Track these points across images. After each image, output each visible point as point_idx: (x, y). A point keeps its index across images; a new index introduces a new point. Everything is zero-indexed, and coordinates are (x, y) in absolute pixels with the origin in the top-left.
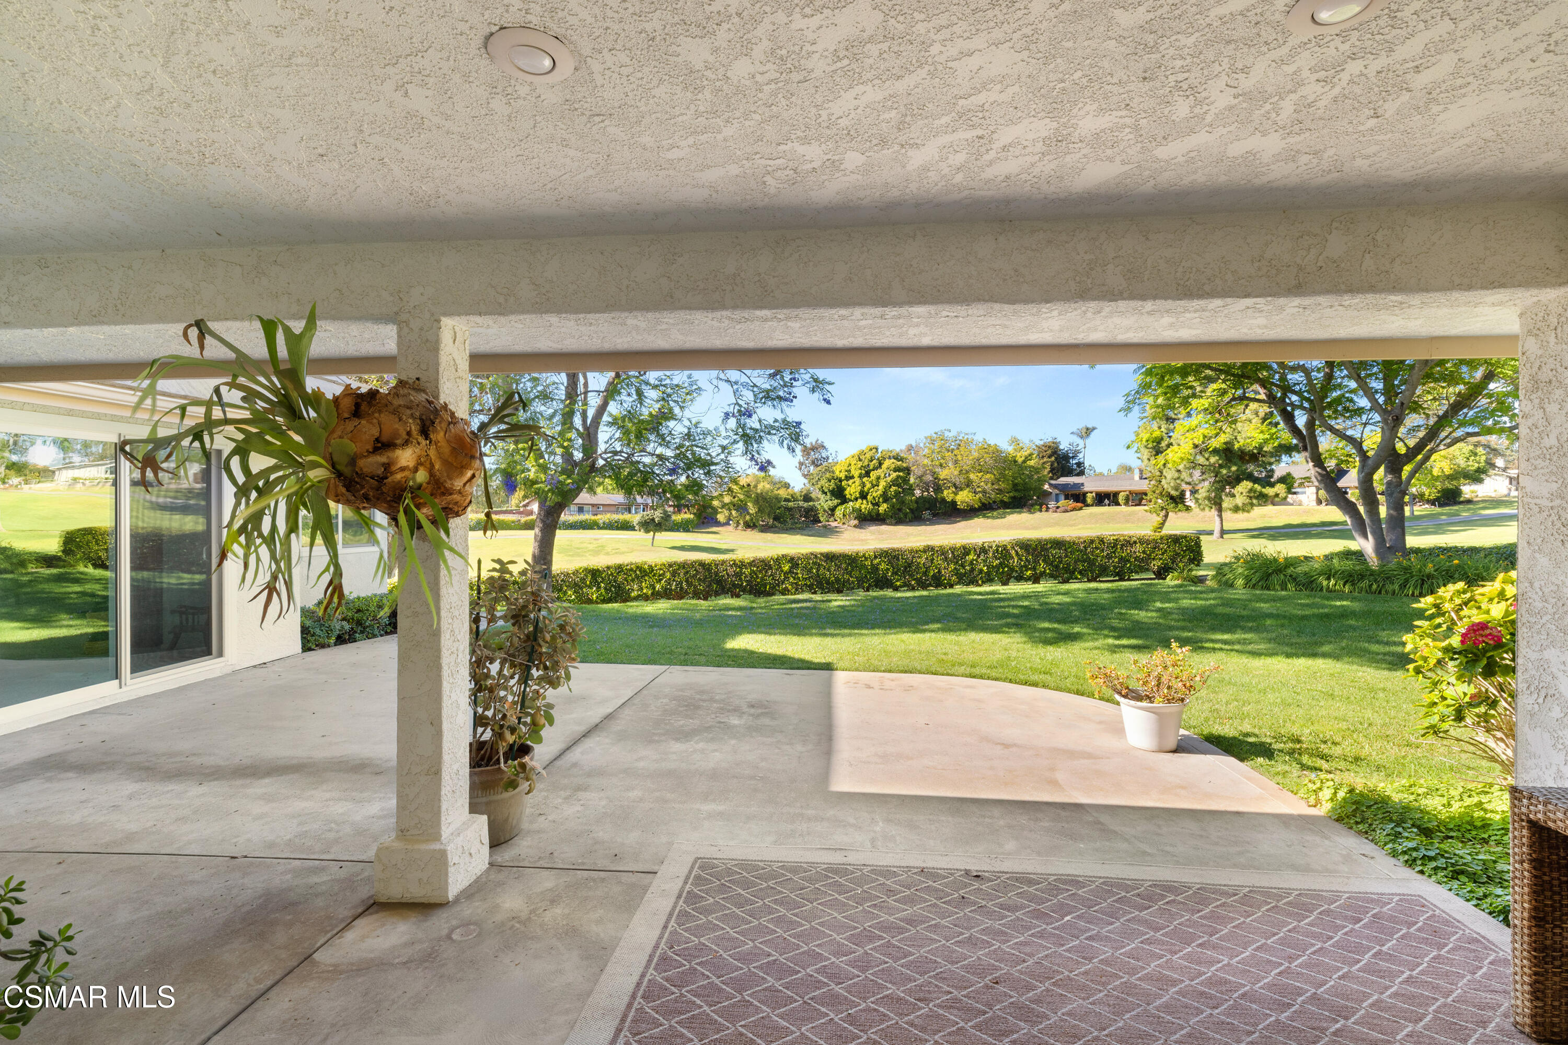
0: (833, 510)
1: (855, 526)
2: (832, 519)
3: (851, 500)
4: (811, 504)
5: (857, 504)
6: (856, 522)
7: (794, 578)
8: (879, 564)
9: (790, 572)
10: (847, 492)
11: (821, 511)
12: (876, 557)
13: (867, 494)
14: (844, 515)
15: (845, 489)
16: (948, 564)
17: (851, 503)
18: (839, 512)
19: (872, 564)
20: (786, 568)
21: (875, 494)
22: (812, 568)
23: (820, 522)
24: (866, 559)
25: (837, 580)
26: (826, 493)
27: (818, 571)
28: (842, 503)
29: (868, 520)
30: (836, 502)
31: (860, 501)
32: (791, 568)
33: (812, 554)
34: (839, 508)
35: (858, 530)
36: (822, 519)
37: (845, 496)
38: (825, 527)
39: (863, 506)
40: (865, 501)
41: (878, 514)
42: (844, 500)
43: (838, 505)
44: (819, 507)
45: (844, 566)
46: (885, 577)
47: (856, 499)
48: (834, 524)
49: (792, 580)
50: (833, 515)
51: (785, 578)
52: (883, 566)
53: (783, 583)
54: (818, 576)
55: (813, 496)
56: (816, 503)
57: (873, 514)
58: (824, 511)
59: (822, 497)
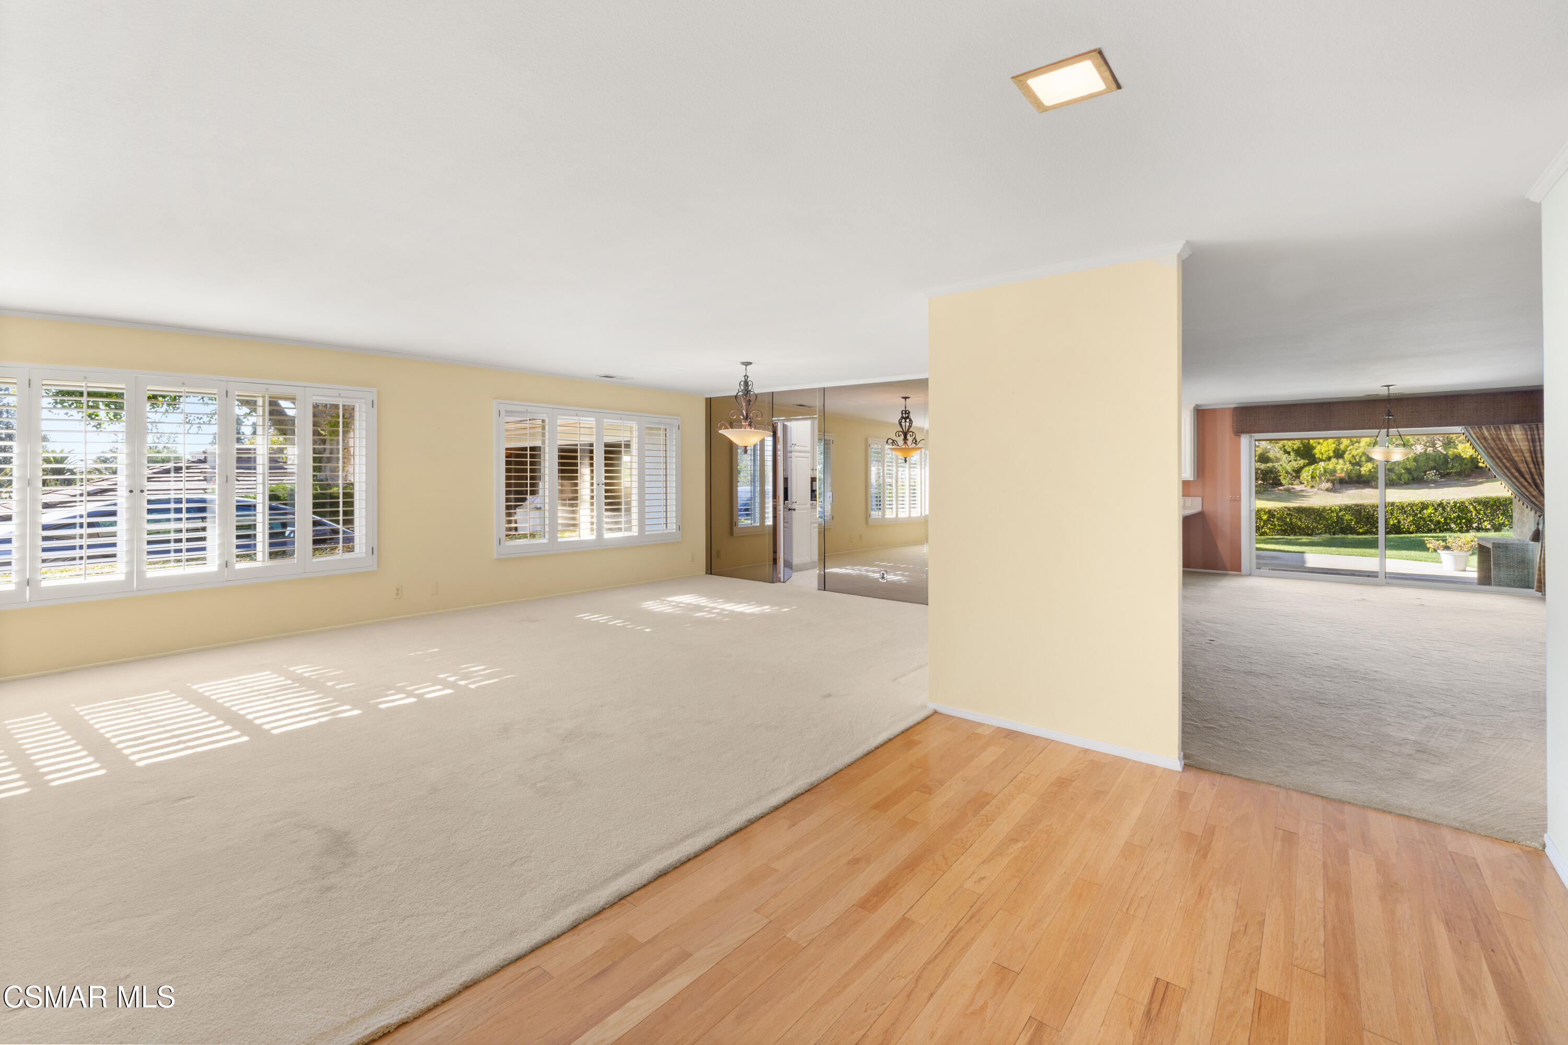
0: (1298, 471)
1: (1327, 490)
2: (1297, 482)
3: (1322, 460)
4: (1270, 465)
5: (1331, 465)
6: (1329, 485)
7: (1272, 525)
8: (1344, 515)
9: (1268, 519)
10: (1316, 451)
11: (1283, 474)
12: (1341, 510)
13: (1344, 452)
14: (1313, 477)
15: (1314, 448)
16: (1407, 517)
17: (1322, 464)
18: (1306, 474)
19: (1337, 516)
20: (1265, 517)
21: (1354, 453)
22: (1286, 518)
23: (1281, 485)
24: (1332, 512)
25: (1307, 527)
26: (1289, 453)
27: (1291, 520)
28: (1310, 464)
29: (1346, 483)
30: (1302, 462)
31: (1334, 460)
32: (1269, 517)
33: (1286, 508)
34: (1307, 469)
35: (1332, 494)
36: (1283, 482)
37: (1314, 455)
38: (1288, 490)
39: (1339, 467)
40: (1341, 461)
41: (1359, 476)
42: (1313, 460)
43: (1305, 466)
44: (1280, 468)
45: (1312, 517)
46: (1349, 525)
47: (1329, 459)
48: (1298, 488)
49: (1269, 526)
50: (1298, 477)
51: (1264, 524)
52: (1348, 517)
53: (1262, 528)
54: (1291, 523)
55: (1271, 455)
56: (1276, 465)
57: (1353, 475)
58: (1287, 472)
59: (1285, 457)
